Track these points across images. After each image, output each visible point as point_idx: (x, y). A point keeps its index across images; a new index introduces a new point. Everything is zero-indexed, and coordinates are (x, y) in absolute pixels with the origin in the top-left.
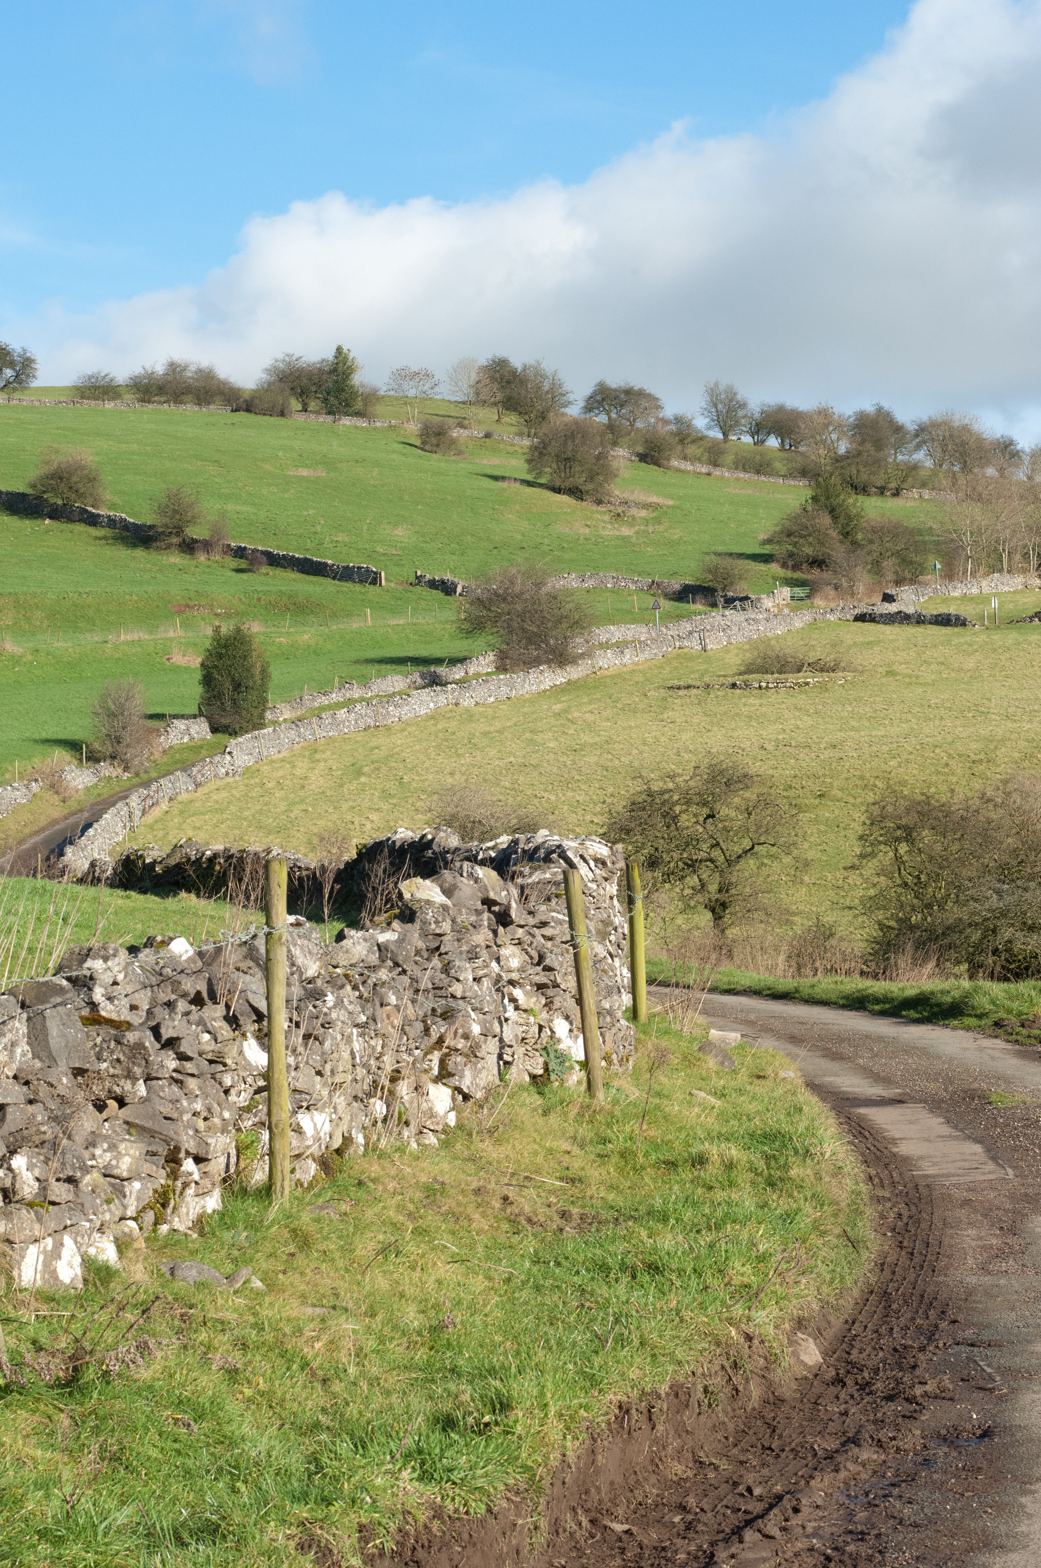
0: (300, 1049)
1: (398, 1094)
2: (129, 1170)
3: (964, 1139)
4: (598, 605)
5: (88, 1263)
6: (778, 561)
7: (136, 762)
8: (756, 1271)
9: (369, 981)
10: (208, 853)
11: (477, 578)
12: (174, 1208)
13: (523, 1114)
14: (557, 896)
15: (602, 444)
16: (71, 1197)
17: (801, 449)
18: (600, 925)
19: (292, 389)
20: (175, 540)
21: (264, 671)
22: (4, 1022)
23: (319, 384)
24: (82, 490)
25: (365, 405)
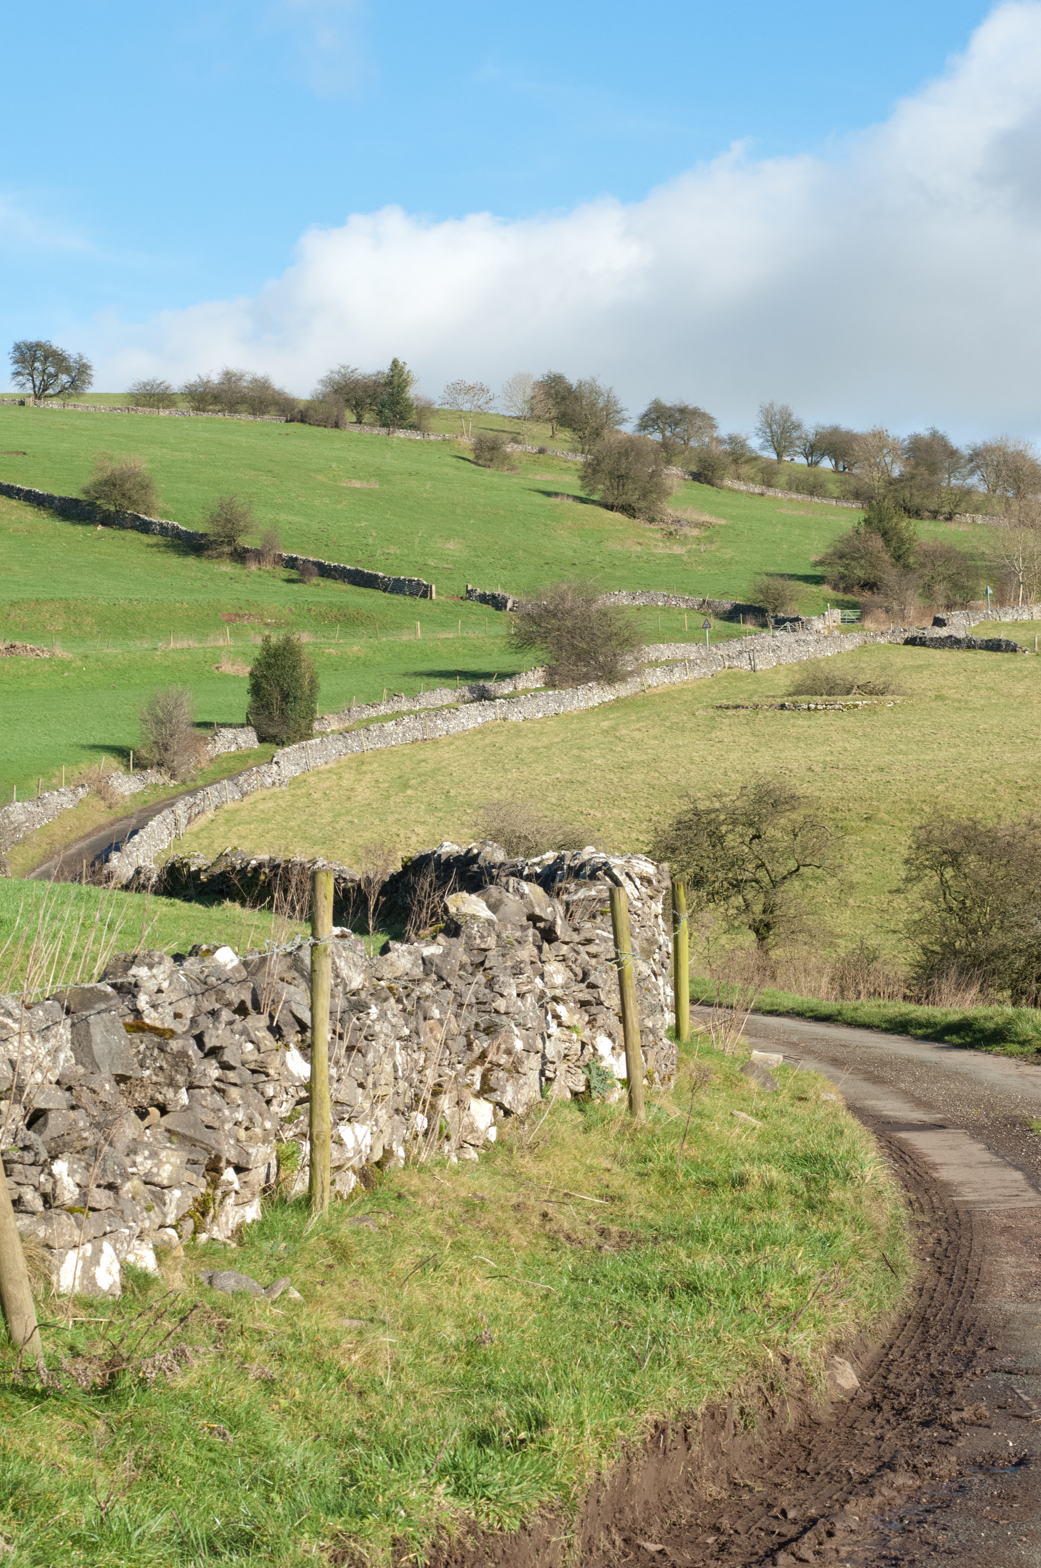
0: (343, 1061)
1: (439, 1108)
2: (169, 1178)
3: (1005, 1166)
4: (648, 623)
5: (127, 1270)
6: (829, 583)
7: (183, 769)
8: (795, 1293)
9: (413, 995)
10: (253, 862)
11: (528, 594)
12: (214, 1217)
13: (564, 1131)
14: (602, 913)
15: (655, 461)
16: (111, 1204)
17: (855, 471)
18: (645, 945)
19: (347, 401)
20: (227, 549)
21: (312, 681)
22: (48, 1028)
23: (374, 397)
24: (135, 497)
25: (420, 418)
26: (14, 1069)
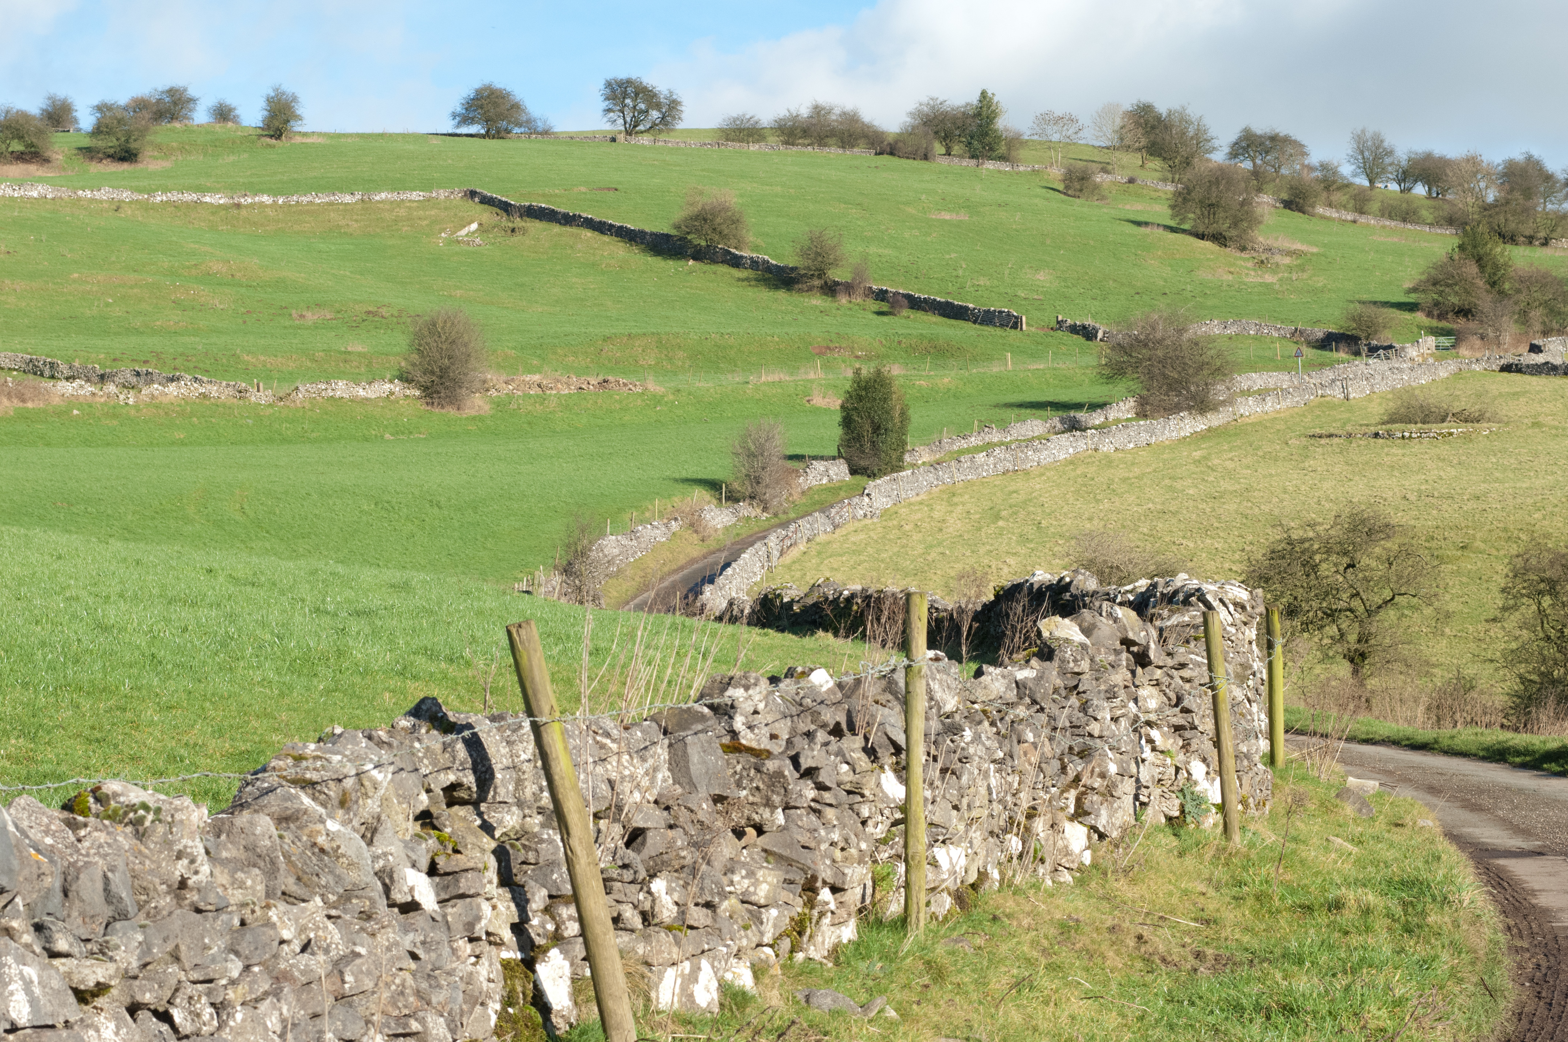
0: (938, 783)
1: (1034, 831)
2: (766, 897)
4: (1240, 352)
5: (724, 988)
6: (1423, 310)
7: (775, 502)
8: (1392, 1015)
9: (1007, 718)
10: (846, 593)
11: (1118, 324)
12: (811, 937)
13: (1159, 854)
14: (1196, 639)
15: (1246, 189)
16: (709, 922)
17: (1448, 197)
18: (1239, 670)
19: (936, 133)
20: (817, 282)
21: (903, 413)
22: (646, 748)
23: (963, 128)
24: (726, 232)
25: (1009, 149)
26: (613, 789)
